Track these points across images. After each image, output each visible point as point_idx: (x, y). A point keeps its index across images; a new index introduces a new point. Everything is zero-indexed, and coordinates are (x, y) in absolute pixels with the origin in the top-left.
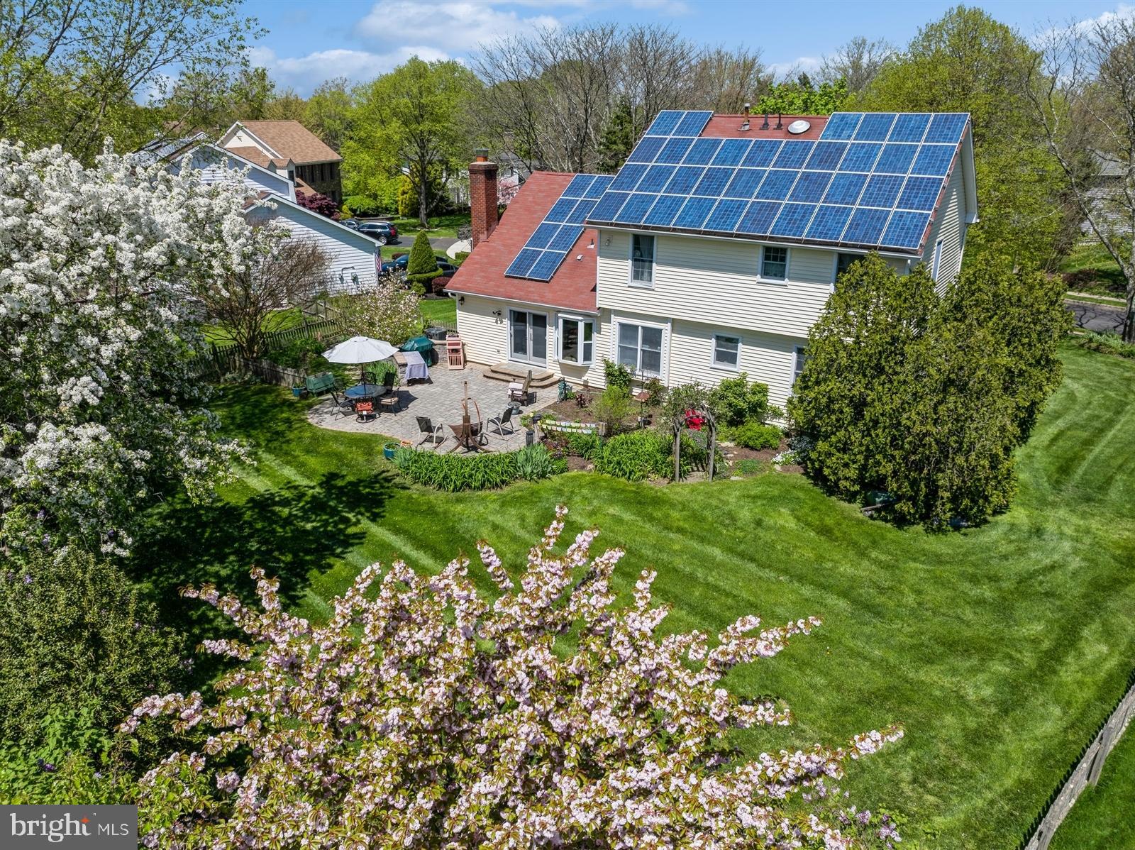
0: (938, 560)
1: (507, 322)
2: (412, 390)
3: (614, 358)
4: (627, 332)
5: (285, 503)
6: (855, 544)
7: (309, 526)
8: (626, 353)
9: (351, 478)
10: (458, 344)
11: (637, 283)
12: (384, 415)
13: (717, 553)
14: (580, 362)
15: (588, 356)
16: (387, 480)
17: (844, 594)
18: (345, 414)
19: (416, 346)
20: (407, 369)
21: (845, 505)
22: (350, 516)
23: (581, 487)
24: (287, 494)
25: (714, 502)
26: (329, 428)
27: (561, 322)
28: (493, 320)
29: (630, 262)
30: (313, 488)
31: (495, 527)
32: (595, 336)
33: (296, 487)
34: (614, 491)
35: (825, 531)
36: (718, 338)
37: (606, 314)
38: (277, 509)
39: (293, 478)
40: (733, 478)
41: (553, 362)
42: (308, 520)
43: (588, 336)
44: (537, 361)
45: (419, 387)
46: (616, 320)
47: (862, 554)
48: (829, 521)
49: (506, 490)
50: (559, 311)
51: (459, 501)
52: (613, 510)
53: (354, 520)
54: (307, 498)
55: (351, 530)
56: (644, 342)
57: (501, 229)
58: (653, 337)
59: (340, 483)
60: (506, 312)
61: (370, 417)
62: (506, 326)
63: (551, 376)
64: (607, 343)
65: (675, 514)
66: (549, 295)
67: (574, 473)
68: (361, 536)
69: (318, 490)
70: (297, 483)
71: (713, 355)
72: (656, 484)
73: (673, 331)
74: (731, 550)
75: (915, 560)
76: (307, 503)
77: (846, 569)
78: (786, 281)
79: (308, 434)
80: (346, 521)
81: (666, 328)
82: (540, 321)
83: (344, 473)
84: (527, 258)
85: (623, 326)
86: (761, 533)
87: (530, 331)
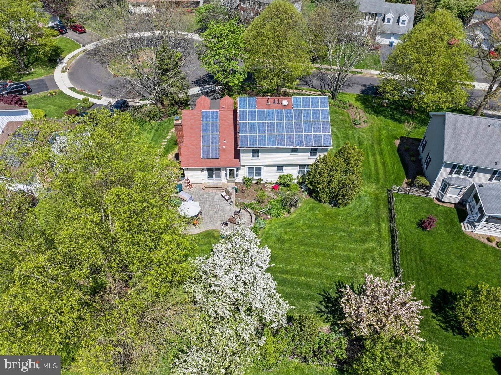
3: (246, 175)
4: (251, 169)
8: (251, 174)
10: (190, 182)
11: (254, 158)
13: (317, 232)
14: (235, 178)
15: (237, 176)
21: (326, 204)
23: (274, 225)
28: (200, 172)
29: (251, 154)
35: (328, 215)
36: (278, 166)
37: (244, 166)
40: (299, 206)
41: (225, 179)
43: (237, 172)
44: (217, 179)
46: (247, 167)
48: (327, 212)
49: (260, 234)
50: (227, 168)
56: (256, 170)
57: (186, 139)
58: (259, 170)
60: (205, 170)
63: (224, 182)
64: (243, 172)
65: (300, 224)
66: (222, 163)
71: (276, 170)
72: (287, 215)
77: (339, 225)
78: (297, 153)
81: (263, 167)
82: (219, 170)
84: (206, 150)
85: (249, 168)
86: (319, 222)
87: (214, 172)
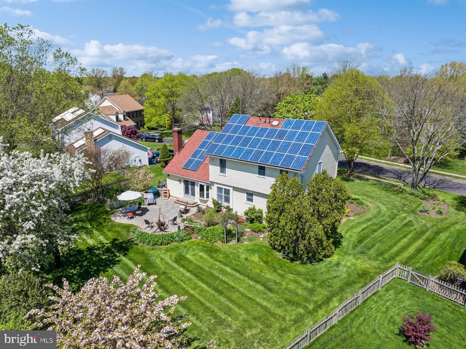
0: (299, 274)
1: (183, 184)
2: (149, 207)
3: (216, 198)
4: (220, 189)
5: (98, 249)
6: (274, 267)
7: (104, 257)
8: (220, 196)
9: (121, 241)
10: (167, 190)
11: (221, 174)
12: (137, 217)
13: (228, 269)
14: (205, 199)
15: (208, 197)
16: (132, 242)
17: (263, 285)
18: (124, 216)
19: (152, 191)
20: (147, 200)
21: (277, 253)
22: (117, 254)
23: (193, 245)
24: (99, 246)
25: (235, 251)
26: (117, 221)
27: (199, 185)
28: (178, 182)
29: (219, 167)
30: (108, 244)
31: (162, 259)
32: (210, 190)
33: (102, 243)
34: (204, 247)
35: (266, 263)
36: (247, 193)
37: (213, 183)
38: (95, 251)
39: (102, 240)
40: (245, 243)
41: (197, 199)
42: (104, 255)
43: (208, 190)
44: (192, 197)
45: (151, 206)
46: (216, 185)
47: (275, 271)
48: (269, 259)
49: (169, 245)
50: (198, 181)
51: (153, 249)
52: (201, 254)
53: (118, 255)
54: (105, 248)
55: (117, 259)
56: (225, 193)
57: (183, 151)
58: (227, 192)
59: (117, 242)
60: (182, 180)
61: (132, 218)
62: (182, 185)
63: (197, 202)
64: (213, 193)
65: (221, 256)
66: (195, 176)
67: (193, 240)
68: (119, 261)
69: (109, 244)
70: (103, 242)
71: (246, 199)
72: (219, 244)
73: (233, 190)
74: (234, 269)
75: (291, 273)
76: (105, 249)
77: (268, 276)
78: (265, 177)
79: (110, 224)
80: (116, 256)
81: (231, 189)
82: (193, 184)
83: (119, 238)
84: (190, 162)
85: (218, 187)
86: (246, 262)
87: (190, 187)
